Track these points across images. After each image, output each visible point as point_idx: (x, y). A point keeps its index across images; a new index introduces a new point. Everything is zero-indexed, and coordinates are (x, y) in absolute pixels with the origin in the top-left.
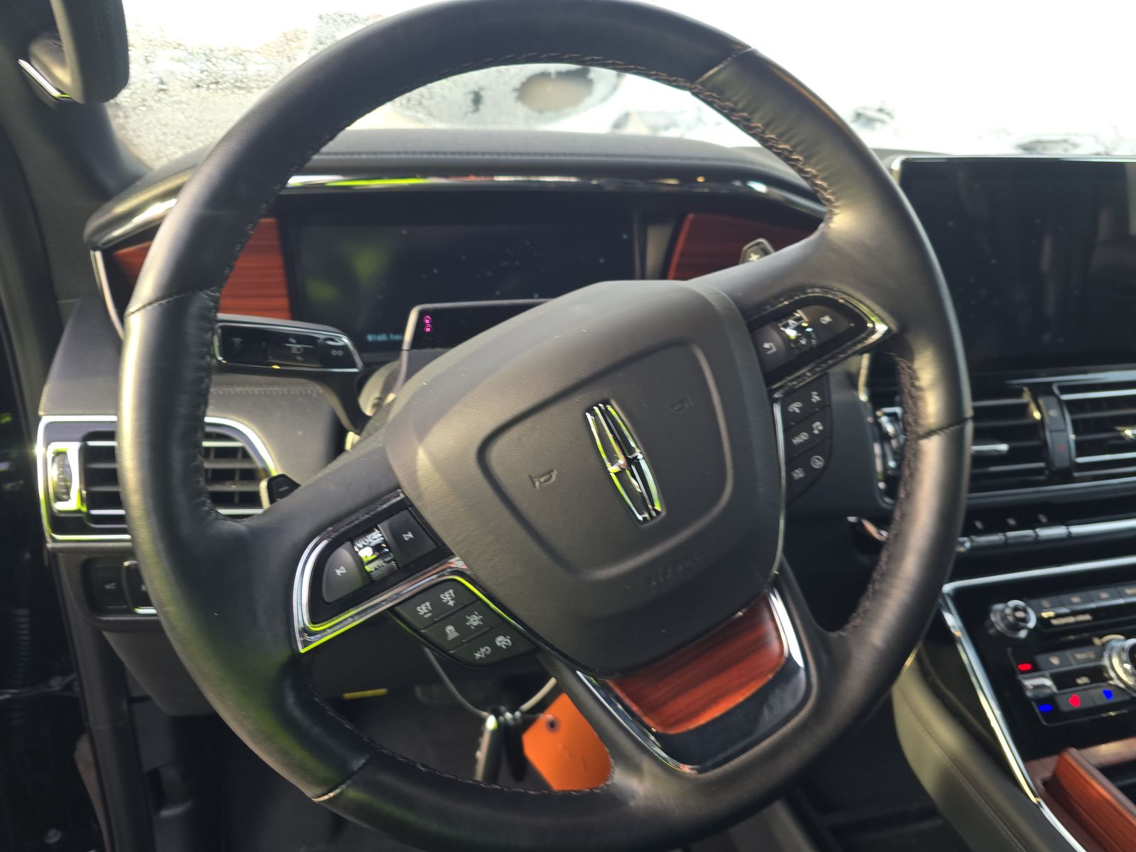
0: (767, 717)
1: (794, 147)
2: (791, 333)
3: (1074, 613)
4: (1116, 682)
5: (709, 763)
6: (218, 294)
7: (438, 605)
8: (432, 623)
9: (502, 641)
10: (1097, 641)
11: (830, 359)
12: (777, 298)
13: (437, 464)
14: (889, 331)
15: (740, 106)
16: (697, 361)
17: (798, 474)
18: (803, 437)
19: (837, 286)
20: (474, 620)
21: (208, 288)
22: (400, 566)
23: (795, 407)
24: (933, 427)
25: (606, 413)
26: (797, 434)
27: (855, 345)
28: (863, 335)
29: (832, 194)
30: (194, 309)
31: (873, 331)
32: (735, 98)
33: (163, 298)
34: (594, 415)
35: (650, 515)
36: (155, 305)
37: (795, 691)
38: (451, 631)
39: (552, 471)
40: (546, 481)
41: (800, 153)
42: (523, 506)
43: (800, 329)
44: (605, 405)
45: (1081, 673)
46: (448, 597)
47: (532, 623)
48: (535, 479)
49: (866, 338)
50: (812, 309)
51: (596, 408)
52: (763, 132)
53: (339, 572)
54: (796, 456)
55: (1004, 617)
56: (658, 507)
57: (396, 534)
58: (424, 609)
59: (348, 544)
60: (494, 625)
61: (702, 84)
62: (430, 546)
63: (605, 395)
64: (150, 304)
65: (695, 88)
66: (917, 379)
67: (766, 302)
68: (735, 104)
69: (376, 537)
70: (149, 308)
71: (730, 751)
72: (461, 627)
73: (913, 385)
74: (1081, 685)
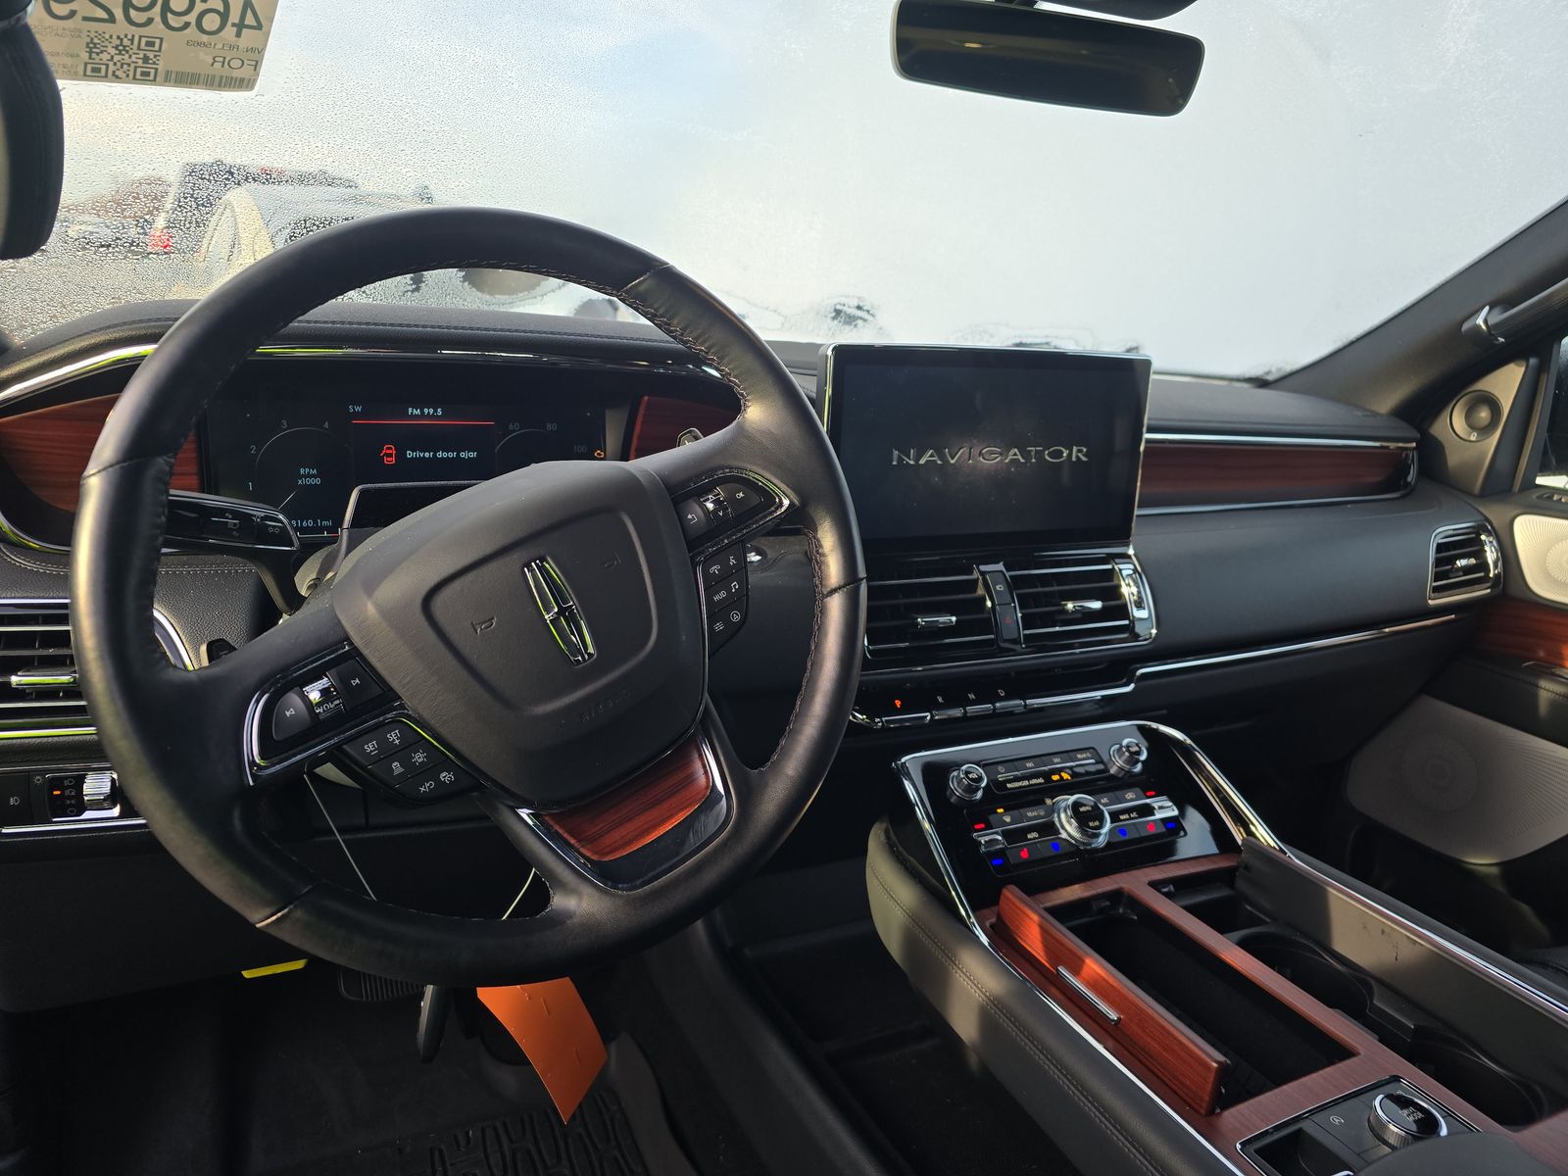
0: (692, 841)
1: (709, 348)
2: (710, 506)
3: (1029, 777)
4: (1064, 835)
5: (638, 883)
6: (173, 460)
7: (384, 744)
8: (377, 760)
9: (445, 776)
10: (1049, 802)
11: (745, 528)
12: (698, 477)
13: (386, 613)
14: (792, 504)
15: (661, 311)
16: (625, 526)
17: (719, 627)
18: (723, 594)
19: (749, 467)
20: (419, 758)
21: (165, 454)
22: (347, 708)
23: (715, 569)
24: (834, 587)
25: (541, 569)
26: (718, 592)
27: (765, 517)
28: (773, 509)
29: (744, 389)
30: (151, 472)
31: (781, 504)
32: (656, 306)
33: (124, 461)
34: (532, 570)
35: (583, 657)
36: (117, 467)
37: (718, 816)
38: (397, 767)
39: (493, 618)
40: (486, 628)
41: (714, 354)
42: (466, 650)
43: (716, 502)
44: (542, 563)
45: (1031, 829)
46: (394, 737)
47: (473, 757)
48: (477, 627)
49: (775, 511)
50: (729, 486)
51: (533, 564)
52: (682, 335)
53: (288, 714)
54: (717, 612)
55: (960, 781)
56: (591, 650)
57: (344, 680)
58: (370, 747)
59: (297, 689)
60: (438, 762)
61: (627, 292)
62: (377, 691)
63: (542, 553)
64: (111, 466)
65: (621, 295)
66: (821, 546)
67: (689, 480)
68: (656, 310)
69: (324, 683)
70: (111, 469)
71: (659, 870)
72: (406, 763)
73: (817, 552)
74: (1031, 839)
